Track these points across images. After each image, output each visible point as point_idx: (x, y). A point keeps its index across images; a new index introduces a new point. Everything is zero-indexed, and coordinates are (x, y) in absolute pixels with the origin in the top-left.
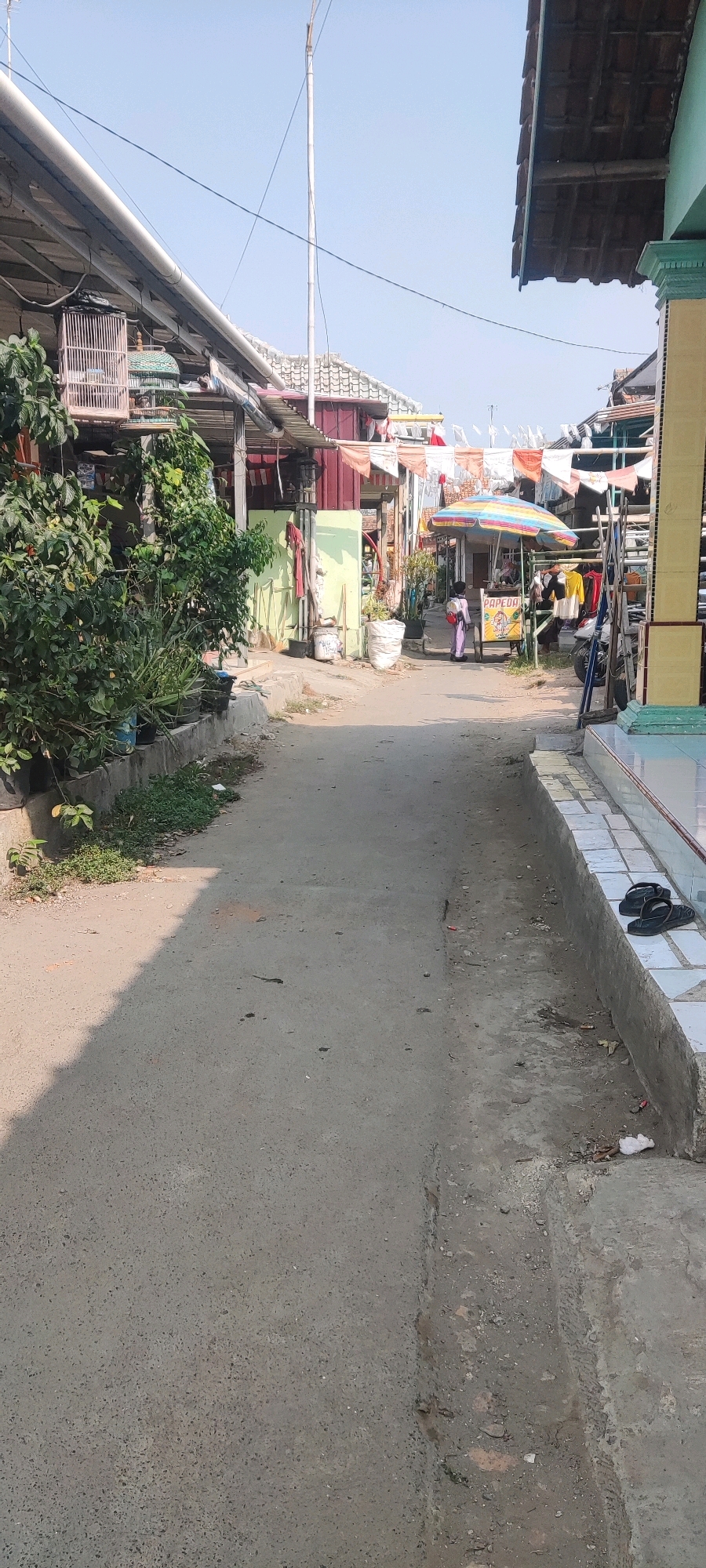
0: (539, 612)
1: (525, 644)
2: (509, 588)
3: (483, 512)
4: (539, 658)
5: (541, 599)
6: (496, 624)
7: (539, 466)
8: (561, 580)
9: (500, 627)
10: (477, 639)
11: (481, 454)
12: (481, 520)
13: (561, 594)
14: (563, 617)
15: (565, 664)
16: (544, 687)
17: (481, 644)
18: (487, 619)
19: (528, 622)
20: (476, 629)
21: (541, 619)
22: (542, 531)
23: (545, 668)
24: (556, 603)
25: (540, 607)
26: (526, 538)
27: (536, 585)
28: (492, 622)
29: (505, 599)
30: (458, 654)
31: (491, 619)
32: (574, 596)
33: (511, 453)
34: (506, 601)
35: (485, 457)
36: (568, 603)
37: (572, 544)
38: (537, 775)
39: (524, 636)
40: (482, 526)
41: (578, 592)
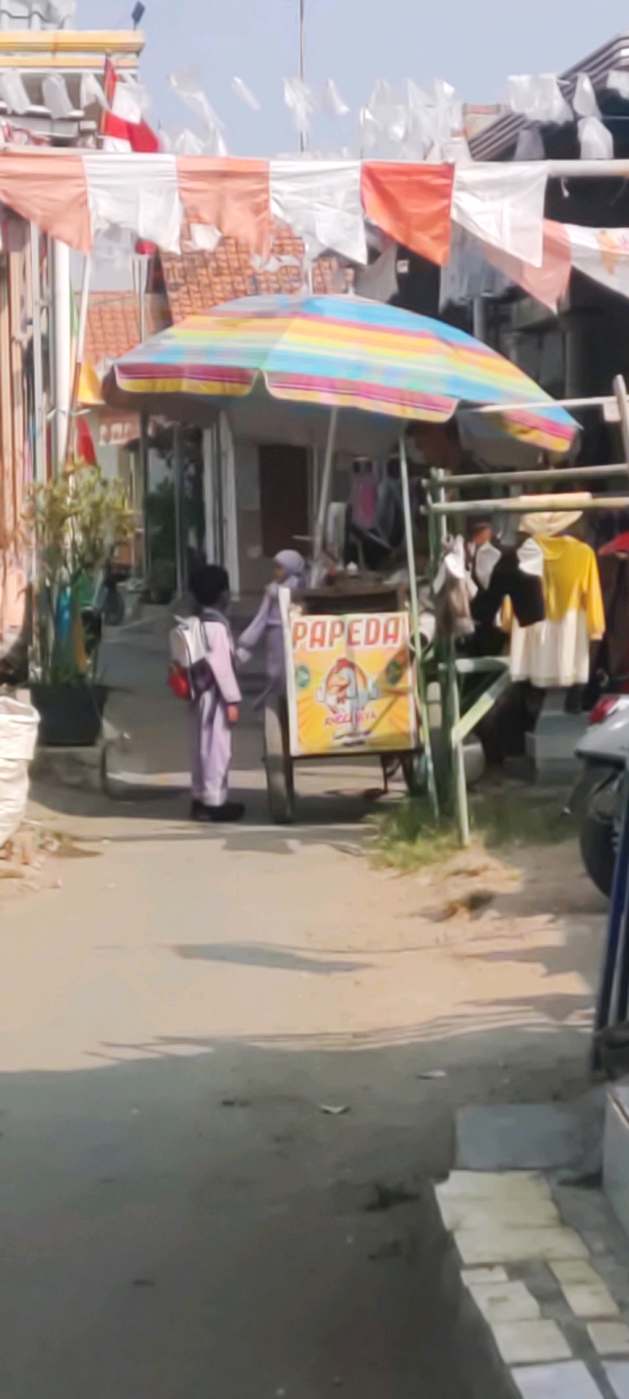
0: (465, 665)
1: (427, 764)
2: (369, 585)
3: (279, 347)
4: (473, 808)
5: (468, 625)
6: (332, 700)
7: (444, 213)
8: (531, 564)
9: (346, 708)
10: (275, 747)
11: (263, 176)
12: (271, 374)
13: (530, 610)
14: (541, 678)
15: (552, 831)
16: (490, 914)
17: (288, 763)
18: (303, 685)
19: (435, 689)
20: (271, 718)
21: (473, 686)
22: (464, 405)
23: (493, 844)
24: (519, 635)
25: (471, 647)
26: (416, 429)
27: (451, 582)
28: (320, 696)
29: (360, 621)
30: (215, 796)
31: (318, 683)
32: (572, 615)
33: (357, 175)
34: (360, 627)
35: (274, 185)
36: (556, 639)
37: (561, 446)
38: (458, 1265)
39: (425, 737)
40: (277, 393)
41: (584, 601)
